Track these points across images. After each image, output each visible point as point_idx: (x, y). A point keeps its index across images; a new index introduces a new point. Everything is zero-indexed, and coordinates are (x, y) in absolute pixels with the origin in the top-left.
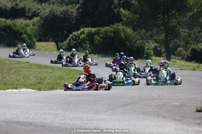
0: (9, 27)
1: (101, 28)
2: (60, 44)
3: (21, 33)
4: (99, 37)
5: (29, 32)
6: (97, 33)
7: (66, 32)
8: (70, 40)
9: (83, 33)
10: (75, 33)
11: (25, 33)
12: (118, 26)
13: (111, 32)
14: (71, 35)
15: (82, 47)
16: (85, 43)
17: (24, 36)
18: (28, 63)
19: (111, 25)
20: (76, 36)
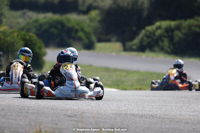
0: (61, 23)
1: (183, 21)
2: (130, 44)
3: (77, 31)
4: (181, 33)
5: (87, 29)
6: (178, 28)
7: (134, 28)
8: (142, 38)
9: (159, 28)
10: (149, 28)
11: (82, 30)
13: (196, 26)
14: (143, 32)
15: (158, 45)
16: (162, 41)
17: (81, 34)
18: (91, 66)
19: (197, 17)
20: (150, 33)
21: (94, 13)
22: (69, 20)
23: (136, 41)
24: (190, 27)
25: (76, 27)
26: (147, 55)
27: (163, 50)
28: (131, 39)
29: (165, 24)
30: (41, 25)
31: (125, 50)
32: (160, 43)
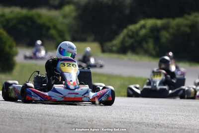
0: (31, 19)
1: (171, 20)
2: (109, 44)
3: (48, 28)
4: (168, 33)
5: (59, 26)
6: (165, 28)
8: (124, 38)
9: (143, 27)
10: (132, 27)
11: (55, 27)
12: (196, 17)
13: (186, 26)
14: (125, 31)
15: (142, 48)
16: (147, 42)
17: (53, 32)
19: (186, 16)
20: (133, 32)
21: (68, 9)
22: (40, 16)
23: (117, 41)
24: (179, 26)
25: (48, 24)
26: (129, 58)
27: (147, 53)
28: (111, 40)
29: (150, 22)
30: (8, 21)
31: (103, 51)
32: (145, 45)
